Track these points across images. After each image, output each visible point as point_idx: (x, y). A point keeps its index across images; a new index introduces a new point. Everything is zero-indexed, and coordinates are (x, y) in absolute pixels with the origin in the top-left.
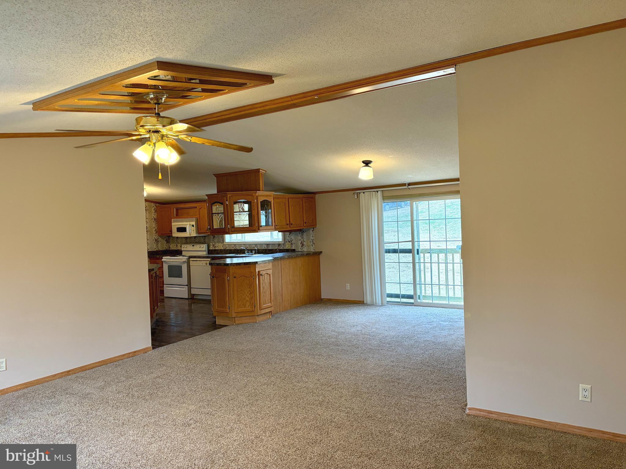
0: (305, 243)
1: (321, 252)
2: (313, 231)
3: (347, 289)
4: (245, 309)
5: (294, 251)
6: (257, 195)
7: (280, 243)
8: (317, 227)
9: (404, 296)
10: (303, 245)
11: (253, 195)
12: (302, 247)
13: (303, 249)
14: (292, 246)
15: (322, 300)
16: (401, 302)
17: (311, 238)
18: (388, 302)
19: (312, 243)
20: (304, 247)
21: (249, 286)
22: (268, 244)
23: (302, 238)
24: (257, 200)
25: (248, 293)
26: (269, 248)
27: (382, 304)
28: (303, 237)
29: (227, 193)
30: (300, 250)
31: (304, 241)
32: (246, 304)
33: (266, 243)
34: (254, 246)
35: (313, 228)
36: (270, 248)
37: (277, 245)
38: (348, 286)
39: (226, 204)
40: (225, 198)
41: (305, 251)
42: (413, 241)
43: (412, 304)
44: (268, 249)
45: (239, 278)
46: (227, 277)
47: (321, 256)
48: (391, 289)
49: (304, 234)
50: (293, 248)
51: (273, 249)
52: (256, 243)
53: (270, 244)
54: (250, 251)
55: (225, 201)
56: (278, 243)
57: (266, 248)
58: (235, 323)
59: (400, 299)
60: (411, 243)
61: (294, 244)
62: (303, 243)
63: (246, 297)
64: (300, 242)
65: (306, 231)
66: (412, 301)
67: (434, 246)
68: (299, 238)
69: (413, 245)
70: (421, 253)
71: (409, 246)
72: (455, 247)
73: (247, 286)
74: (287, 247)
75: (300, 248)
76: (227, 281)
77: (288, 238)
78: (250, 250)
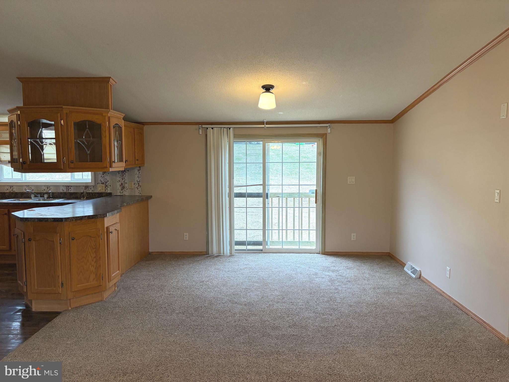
0: (126, 185)
1: (151, 197)
2: (138, 170)
3: (185, 239)
4: (88, 284)
5: (110, 195)
6: (109, 115)
7: (88, 185)
8: (145, 165)
9: (250, 243)
10: (123, 188)
11: (104, 114)
12: (122, 190)
13: (124, 193)
14: (107, 189)
15: (150, 253)
16: (247, 250)
17: (137, 179)
18: (236, 250)
19: (137, 186)
20: (126, 190)
21: (94, 250)
22: (69, 186)
23: (122, 179)
24: (109, 123)
25: (93, 260)
26: (70, 191)
27: (231, 253)
28: (124, 177)
29: (64, 107)
30: (119, 194)
31: (125, 183)
32: (89, 277)
33: (66, 185)
34: (44, 188)
35: (140, 167)
36: (72, 190)
37: (84, 188)
38: (186, 236)
39: (60, 125)
40: (59, 114)
41: (126, 195)
42: (264, 185)
43: (261, 251)
44: (68, 192)
45: (78, 239)
46: (59, 239)
47: (150, 201)
48: (239, 236)
49: (125, 174)
50: (109, 192)
51: (76, 193)
52: (47, 184)
53: (71, 186)
54: (39, 195)
55: (59, 119)
56: (85, 185)
57: (65, 191)
58: (71, 307)
59: (246, 246)
60: (262, 187)
61: (110, 186)
62: (123, 185)
63: (90, 266)
64: (120, 183)
65: (128, 171)
66: (260, 247)
67: (287, 190)
68: (118, 179)
69: (264, 189)
70: (270, 197)
71: (259, 190)
72: (308, 192)
73: (91, 250)
74: (100, 189)
75: (119, 191)
76: (59, 245)
77: (100, 178)
78: (38, 193)
